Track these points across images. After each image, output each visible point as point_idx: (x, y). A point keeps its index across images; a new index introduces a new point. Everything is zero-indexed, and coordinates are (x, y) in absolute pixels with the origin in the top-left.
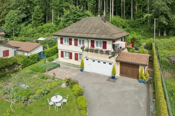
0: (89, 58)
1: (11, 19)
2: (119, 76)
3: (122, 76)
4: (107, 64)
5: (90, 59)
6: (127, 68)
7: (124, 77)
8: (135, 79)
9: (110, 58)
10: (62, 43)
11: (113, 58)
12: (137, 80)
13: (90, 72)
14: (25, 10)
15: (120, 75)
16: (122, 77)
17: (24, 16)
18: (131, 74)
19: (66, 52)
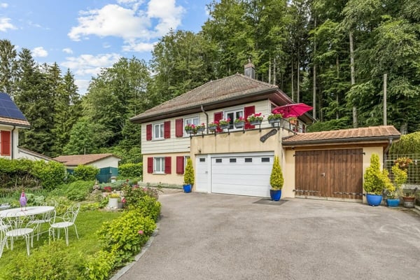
0: (207, 154)
1: (81, 133)
2: (292, 195)
3: (304, 194)
4: (257, 161)
5: (209, 156)
6: (319, 167)
7: (308, 197)
8: (347, 197)
9: (263, 139)
10: (149, 138)
11: (273, 138)
12: (354, 200)
13: (209, 192)
14: (112, 125)
15: (296, 194)
16: (304, 197)
17: (109, 133)
18: (334, 184)
19: (158, 159)
